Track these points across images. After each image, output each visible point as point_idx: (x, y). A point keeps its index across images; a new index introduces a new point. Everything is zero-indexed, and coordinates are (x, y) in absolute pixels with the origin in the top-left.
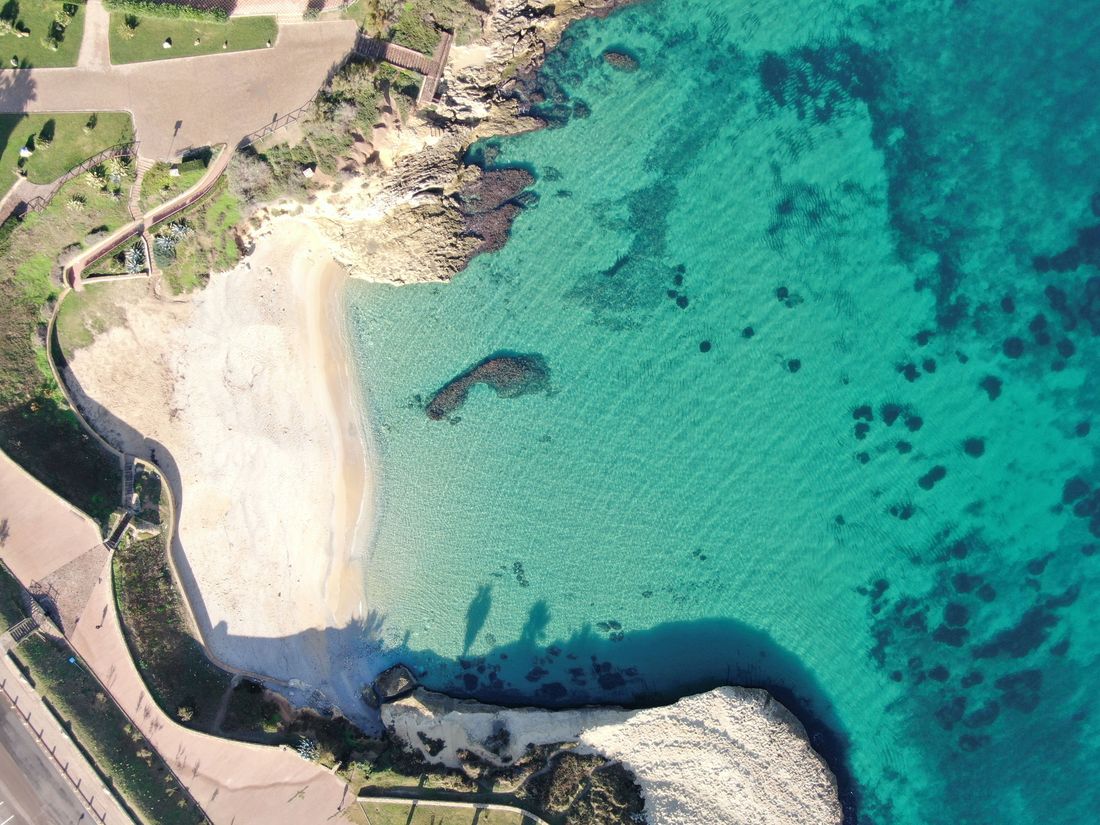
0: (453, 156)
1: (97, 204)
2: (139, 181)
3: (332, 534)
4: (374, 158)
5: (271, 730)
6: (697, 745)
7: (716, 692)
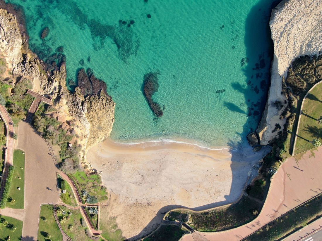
0: (71, 95)
1: (72, 221)
2: (66, 205)
3: (198, 155)
4: (68, 123)
5: (265, 183)
6: (289, 35)
7: (271, 26)
